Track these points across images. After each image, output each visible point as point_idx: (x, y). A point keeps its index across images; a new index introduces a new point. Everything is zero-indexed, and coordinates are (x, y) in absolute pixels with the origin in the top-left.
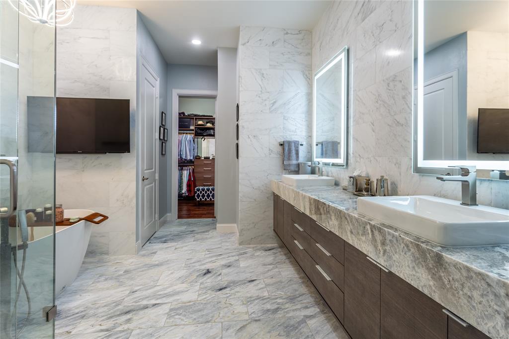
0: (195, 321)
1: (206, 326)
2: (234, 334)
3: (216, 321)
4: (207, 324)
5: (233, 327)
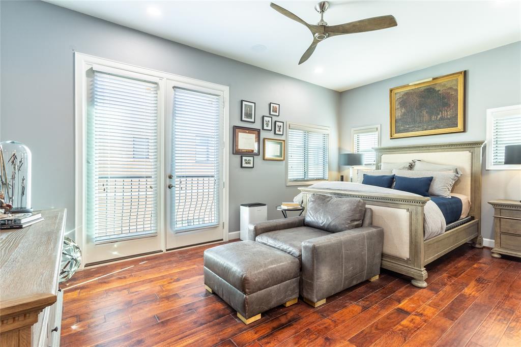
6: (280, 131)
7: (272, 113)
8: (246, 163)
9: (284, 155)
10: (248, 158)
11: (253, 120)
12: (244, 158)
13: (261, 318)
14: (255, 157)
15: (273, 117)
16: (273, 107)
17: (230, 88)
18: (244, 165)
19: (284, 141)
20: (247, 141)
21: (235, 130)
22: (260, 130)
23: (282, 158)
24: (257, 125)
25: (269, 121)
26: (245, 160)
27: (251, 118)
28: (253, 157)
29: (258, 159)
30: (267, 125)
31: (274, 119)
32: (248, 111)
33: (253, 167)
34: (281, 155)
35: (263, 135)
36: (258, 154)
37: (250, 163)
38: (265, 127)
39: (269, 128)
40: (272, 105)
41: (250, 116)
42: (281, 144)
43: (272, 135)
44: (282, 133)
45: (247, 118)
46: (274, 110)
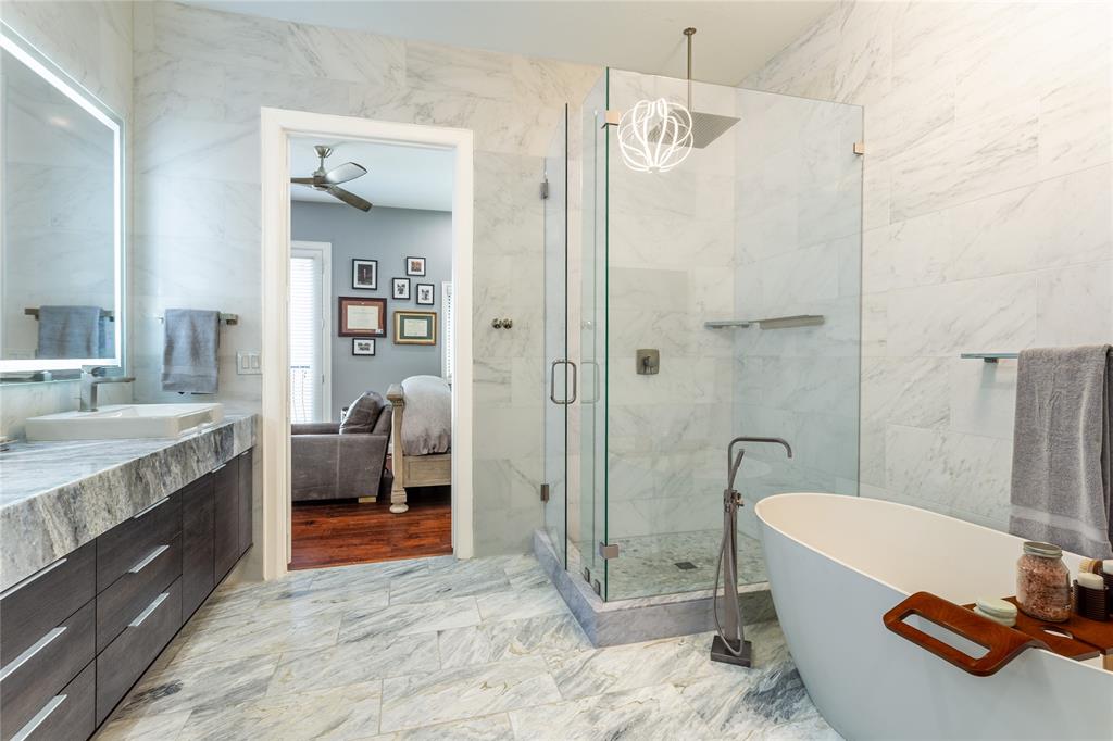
0: (443, 730)
1: (416, 722)
2: (356, 711)
3: (393, 736)
4: (413, 727)
5: (355, 725)
6: (426, 298)
7: (410, 272)
8: (362, 349)
9: (435, 335)
10: (364, 342)
11: (373, 286)
12: (356, 342)
14: (377, 339)
15: (411, 278)
16: (413, 263)
17: (332, 245)
18: (355, 353)
19: (435, 314)
20: (363, 318)
21: (342, 303)
22: (385, 299)
23: (432, 341)
24: (383, 293)
25: (404, 286)
26: (359, 344)
27: (371, 283)
28: (374, 340)
29: (385, 345)
30: (401, 292)
31: (415, 281)
32: (365, 273)
33: (374, 355)
34: (429, 336)
35: (392, 307)
36: (384, 335)
37: (368, 349)
38: (397, 295)
39: (406, 295)
40: (410, 260)
41: (369, 280)
42: (429, 319)
43: (410, 306)
44: (431, 302)
45: (363, 283)
46: (416, 267)
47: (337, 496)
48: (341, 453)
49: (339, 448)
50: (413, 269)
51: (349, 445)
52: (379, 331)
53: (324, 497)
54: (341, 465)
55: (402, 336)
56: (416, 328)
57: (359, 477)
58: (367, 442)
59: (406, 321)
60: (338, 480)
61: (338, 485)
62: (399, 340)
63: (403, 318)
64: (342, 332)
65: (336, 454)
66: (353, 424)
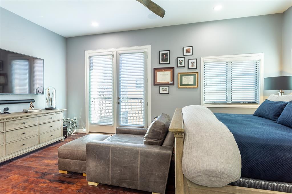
6: (193, 66)
7: (185, 54)
8: (163, 91)
9: (198, 84)
10: (164, 88)
12: (161, 88)
13: (68, 174)
14: (170, 86)
16: (187, 49)
17: (151, 46)
18: (161, 92)
19: (198, 73)
20: (164, 77)
21: (156, 70)
22: (174, 68)
23: (196, 86)
24: (172, 65)
25: (182, 61)
26: (162, 89)
27: (167, 61)
28: (169, 86)
29: (173, 89)
30: (181, 63)
31: (187, 58)
32: (165, 57)
33: (169, 93)
34: (195, 84)
35: (177, 71)
36: (173, 84)
37: (166, 91)
38: (179, 65)
39: (183, 65)
40: (185, 48)
41: (166, 60)
42: (195, 76)
43: (185, 70)
44: (195, 67)
45: (164, 61)
46: (188, 51)
47: (139, 188)
48: (141, 161)
49: (139, 156)
50: (186, 52)
51: (146, 155)
52: (171, 83)
53: (131, 187)
54: (140, 169)
55: (182, 84)
56: (189, 80)
57: (152, 179)
58: (158, 154)
59: (183, 77)
60: (139, 178)
61: (139, 182)
62: (180, 86)
63: (182, 76)
64: (155, 83)
65: (138, 161)
66: (150, 138)
